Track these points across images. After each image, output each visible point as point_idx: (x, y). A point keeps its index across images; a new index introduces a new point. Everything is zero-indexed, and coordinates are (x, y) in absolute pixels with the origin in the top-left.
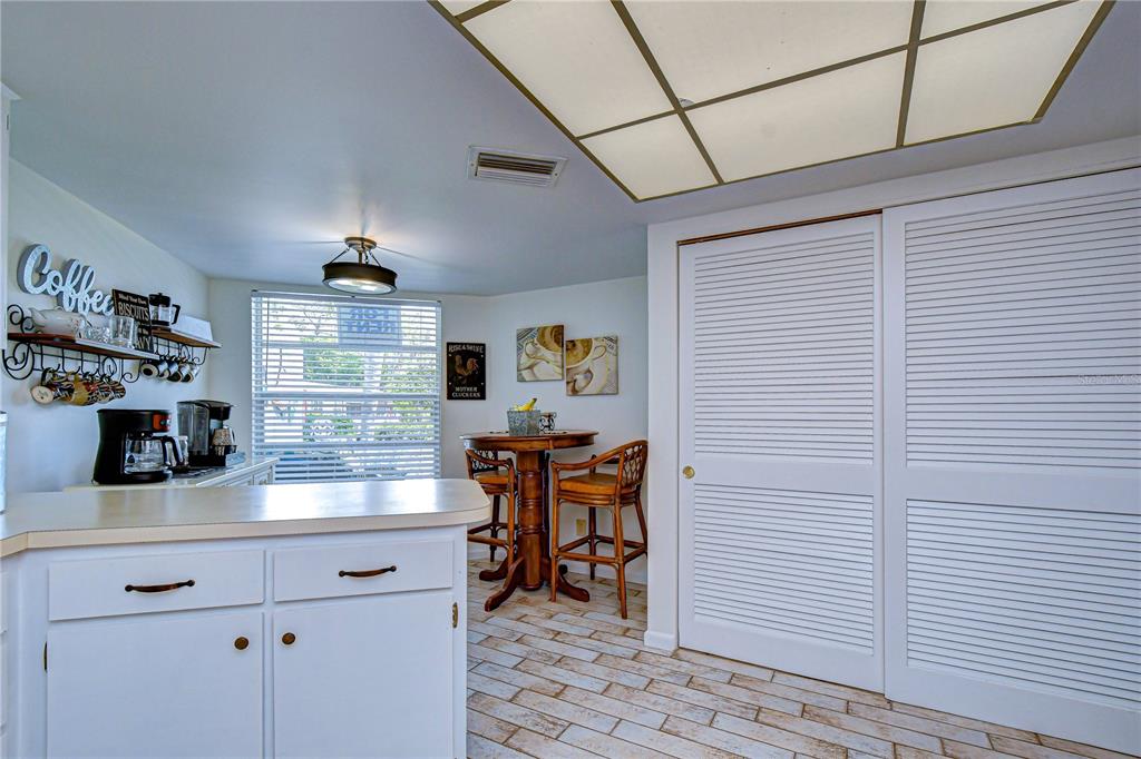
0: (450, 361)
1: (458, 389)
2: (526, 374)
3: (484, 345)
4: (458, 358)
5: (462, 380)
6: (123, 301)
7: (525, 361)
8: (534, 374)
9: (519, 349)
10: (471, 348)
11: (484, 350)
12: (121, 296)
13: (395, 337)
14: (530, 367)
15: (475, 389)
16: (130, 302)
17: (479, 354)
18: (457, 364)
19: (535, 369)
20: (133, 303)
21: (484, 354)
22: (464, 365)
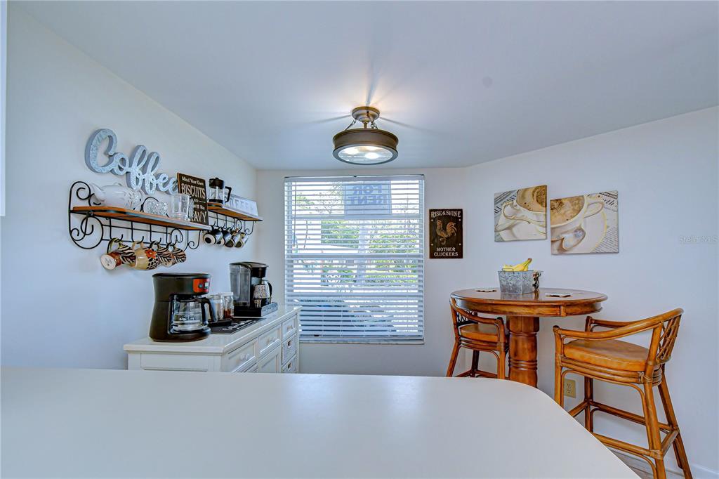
0: (432, 225)
1: (438, 249)
2: (504, 235)
3: (461, 210)
4: (439, 222)
5: (443, 241)
6: (185, 183)
7: (503, 222)
8: (514, 235)
9: (496, 212)
10: (450, 213)
11: (461, 214)
12: (184, 179)
13: (386, 207)
14: (509, 228)
15: (454, 249)
16: (190, 184)
17: (457, 218)
18: (438, 227)
19: (514, 230)
20: (193, 184)
21: (461, 218)
22: (444, 229)
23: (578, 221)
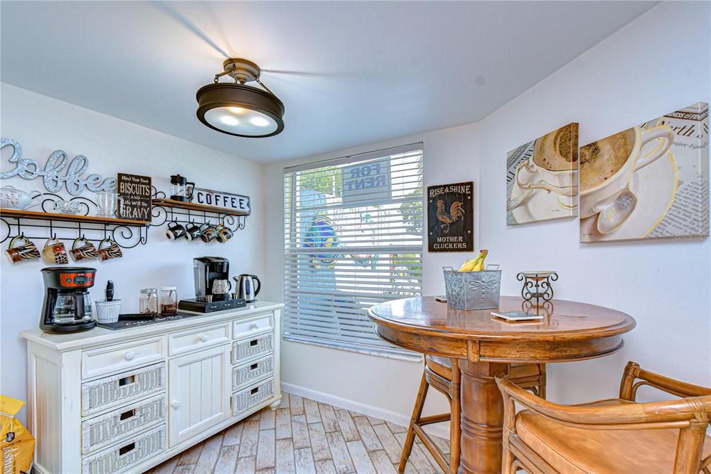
0: (432, 208)
1: (439, 240)
2: (518, 214)
3: (471, 184)
4: (440, 204)
5: (445, 228)
6: (124, 181)
7: (518, 195)
8: (529, 213)
9: (509, 180)
10: (455, 190)
11: (471, 189)
12: (124, 178)
13: (385, 189)
14: (524, 203)
15: (461, 238)
16: (132, 182)
17: (465, 195)
18: (439, 210)
20: (135, 183)
21: (472, 195)
22: (447, 211)
23: (624, 178)
